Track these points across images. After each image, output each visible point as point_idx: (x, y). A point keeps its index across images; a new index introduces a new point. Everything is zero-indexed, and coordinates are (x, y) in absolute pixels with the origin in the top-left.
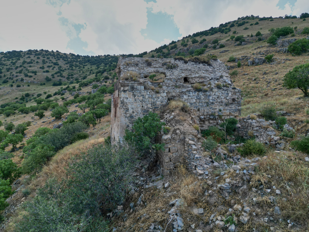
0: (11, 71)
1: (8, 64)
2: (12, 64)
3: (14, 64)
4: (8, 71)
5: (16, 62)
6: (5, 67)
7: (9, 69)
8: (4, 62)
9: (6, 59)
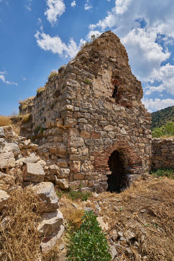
0: (164, 120)
1: (163, 116)
2: (165, 115)
3: (166, 115)
4: (163, 120)
5: (168, 113)
6: (162, 118)
7: (163, 119)
8: (161, 115)
9: (163, 113)
